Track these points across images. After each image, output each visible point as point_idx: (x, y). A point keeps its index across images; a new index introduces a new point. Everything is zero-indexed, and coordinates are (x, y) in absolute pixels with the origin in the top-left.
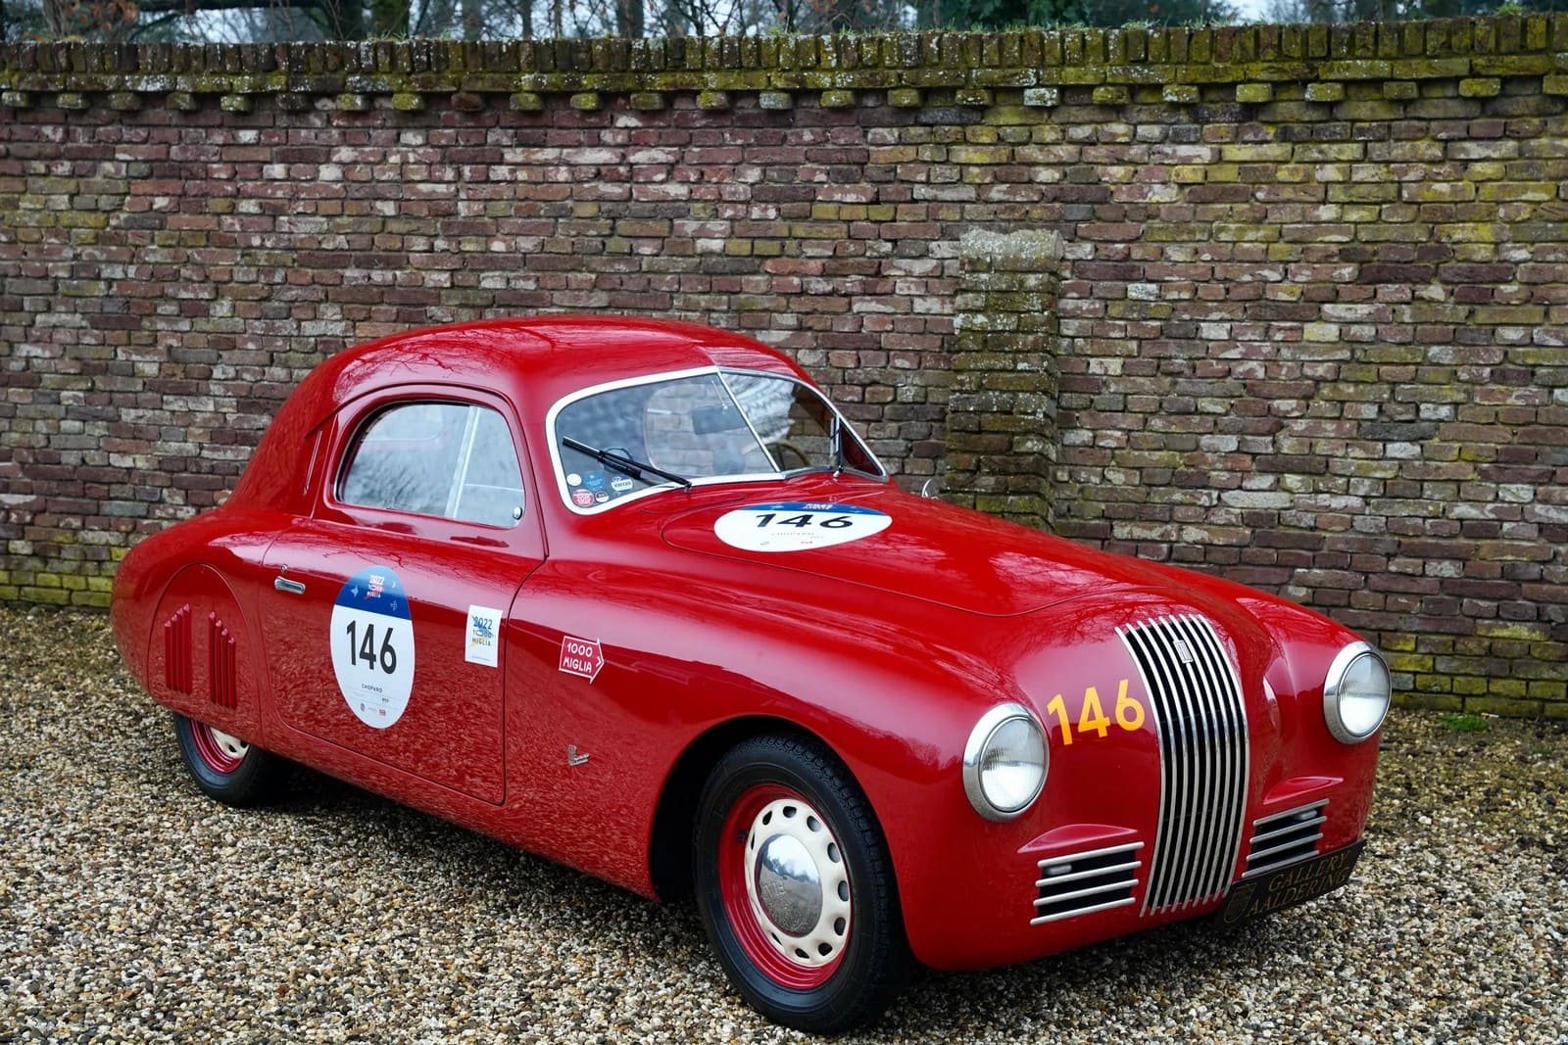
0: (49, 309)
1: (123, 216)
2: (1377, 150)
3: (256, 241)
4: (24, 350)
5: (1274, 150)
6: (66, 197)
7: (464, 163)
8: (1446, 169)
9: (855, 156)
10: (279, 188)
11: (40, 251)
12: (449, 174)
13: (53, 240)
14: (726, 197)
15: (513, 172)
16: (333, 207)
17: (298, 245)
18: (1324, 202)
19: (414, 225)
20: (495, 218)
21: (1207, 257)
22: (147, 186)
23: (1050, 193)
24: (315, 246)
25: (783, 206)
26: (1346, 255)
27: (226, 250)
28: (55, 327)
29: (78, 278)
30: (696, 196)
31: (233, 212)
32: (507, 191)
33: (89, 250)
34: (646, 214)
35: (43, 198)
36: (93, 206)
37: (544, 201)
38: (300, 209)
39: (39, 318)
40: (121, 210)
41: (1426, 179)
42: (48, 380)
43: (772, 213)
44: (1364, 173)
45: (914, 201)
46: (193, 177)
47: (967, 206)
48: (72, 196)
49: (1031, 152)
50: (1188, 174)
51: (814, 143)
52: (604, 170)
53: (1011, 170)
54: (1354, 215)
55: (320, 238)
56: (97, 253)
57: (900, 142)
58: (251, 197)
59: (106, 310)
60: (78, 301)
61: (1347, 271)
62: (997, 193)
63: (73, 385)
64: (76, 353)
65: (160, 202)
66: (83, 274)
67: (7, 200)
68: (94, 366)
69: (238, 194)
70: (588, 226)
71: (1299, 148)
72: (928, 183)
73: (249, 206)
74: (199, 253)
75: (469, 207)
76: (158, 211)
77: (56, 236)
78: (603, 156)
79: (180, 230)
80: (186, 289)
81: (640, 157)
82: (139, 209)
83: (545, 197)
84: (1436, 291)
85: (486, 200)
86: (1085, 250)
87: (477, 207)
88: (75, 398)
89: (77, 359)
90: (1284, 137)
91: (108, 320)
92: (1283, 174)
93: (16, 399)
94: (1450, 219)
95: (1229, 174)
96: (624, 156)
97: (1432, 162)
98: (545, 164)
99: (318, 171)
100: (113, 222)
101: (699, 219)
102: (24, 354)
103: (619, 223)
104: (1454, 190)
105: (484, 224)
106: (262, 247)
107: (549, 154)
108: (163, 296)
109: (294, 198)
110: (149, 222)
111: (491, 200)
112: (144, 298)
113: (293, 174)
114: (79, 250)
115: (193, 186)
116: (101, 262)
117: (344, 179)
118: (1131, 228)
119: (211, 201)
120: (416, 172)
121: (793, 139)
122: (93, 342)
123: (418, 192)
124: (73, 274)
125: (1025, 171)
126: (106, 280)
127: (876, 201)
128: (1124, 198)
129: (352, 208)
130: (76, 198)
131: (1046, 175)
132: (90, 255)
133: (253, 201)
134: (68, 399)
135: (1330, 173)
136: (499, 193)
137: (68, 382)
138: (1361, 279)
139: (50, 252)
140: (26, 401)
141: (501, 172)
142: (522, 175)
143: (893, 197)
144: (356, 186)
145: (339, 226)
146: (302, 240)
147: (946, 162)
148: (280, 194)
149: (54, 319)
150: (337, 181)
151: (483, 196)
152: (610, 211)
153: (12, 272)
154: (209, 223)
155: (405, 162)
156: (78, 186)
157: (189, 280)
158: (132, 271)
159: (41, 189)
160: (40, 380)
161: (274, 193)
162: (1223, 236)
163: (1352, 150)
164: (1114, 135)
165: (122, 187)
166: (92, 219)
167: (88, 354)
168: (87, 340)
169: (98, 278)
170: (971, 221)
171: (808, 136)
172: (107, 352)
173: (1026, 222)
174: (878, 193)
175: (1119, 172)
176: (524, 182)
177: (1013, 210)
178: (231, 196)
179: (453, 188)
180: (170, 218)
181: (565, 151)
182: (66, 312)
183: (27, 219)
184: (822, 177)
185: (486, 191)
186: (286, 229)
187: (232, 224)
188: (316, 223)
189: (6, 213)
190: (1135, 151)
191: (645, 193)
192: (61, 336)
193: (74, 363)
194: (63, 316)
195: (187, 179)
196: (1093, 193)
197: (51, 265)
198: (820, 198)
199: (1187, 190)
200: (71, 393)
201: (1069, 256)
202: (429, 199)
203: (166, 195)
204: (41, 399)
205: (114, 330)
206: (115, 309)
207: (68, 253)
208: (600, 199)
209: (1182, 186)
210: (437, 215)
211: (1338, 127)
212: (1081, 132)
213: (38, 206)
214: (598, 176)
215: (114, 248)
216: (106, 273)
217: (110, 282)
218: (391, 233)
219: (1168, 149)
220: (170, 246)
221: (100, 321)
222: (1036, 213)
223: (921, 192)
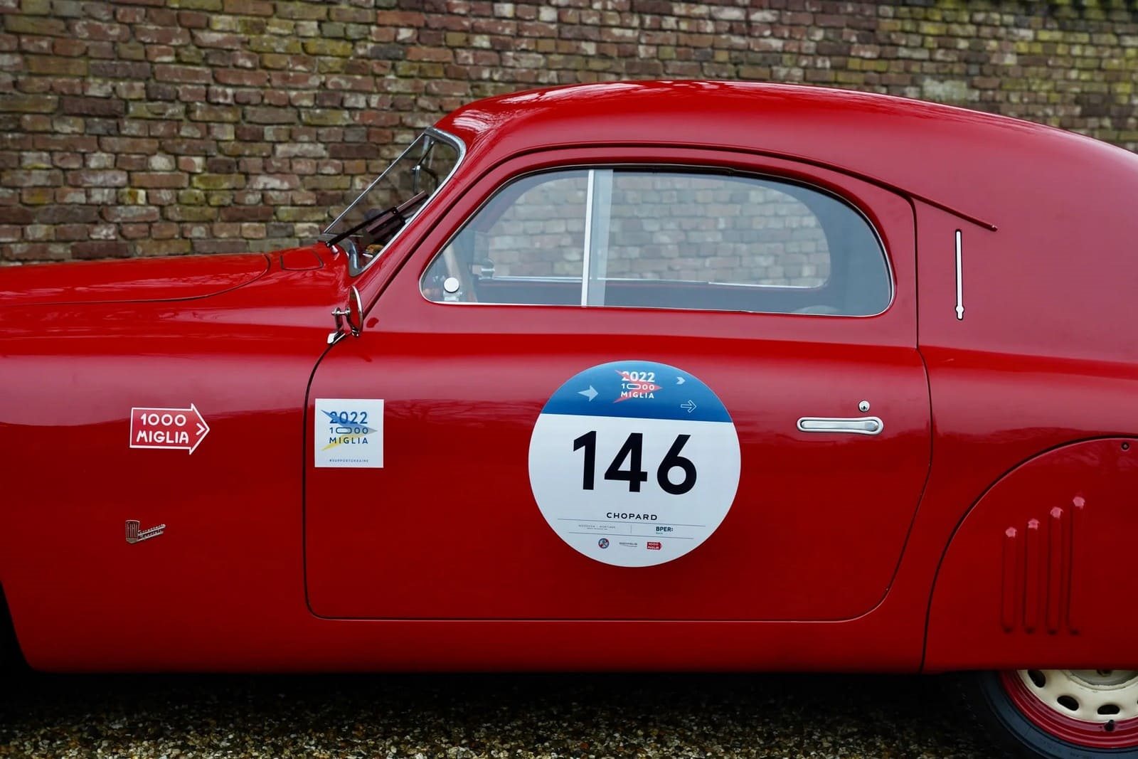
0: (292, 139)
1: (370, 45)
2: (1096, 38)
3: (486, 74)
4: (262, 181)
5: (1057, 35)
6: (315, 24)
7: (646, 13)
8: (1117, 51)
9: (872, 26)
10: (508, 25)
11: (286, 78)
12: (636, 22)
13: (300, 68)
14: (804, 51)
15: (677, 23)
16: (548, 45)
17: (519, 78)
18: (1073, 68)
19: (607, 64)
20: (663, 60)
21: (1026, 100)
22: (390, 17)
23: (964, 55)
24: (532, 80)
25: (835, 59)
26: (1077, 101)
27: (459, 83)
28: (296, 156)
29: (323, 107)
30: (787, 49)
31: (467, 46)
32: (673, 39)
33: (335, 79)
34: (758, 61)
35: (292, 23)
36: (342, 34)
37: (695, 48)
38: (524, 46)
39: (280, 148)
40: (366, 39)
41: (1112, 57)
42: (285, 212)
43: (828, 64)
44: (1090, 51)
45: (898, 59)
46: (437, 11)
47: (925, 64)
48: (320, 22)
49: (956, 29)
50: (1023, 48)
51: (852, 15)
52: (735, 25)
53: (946, 41)
54: (1085, 76)
55: (536, 72)
56: (343, 82)
57: (895, 17)
58: (482, 32)
59: (347, 139)
60: (321, 131)
61: (1078, 110)
62: (939, 55)
63: (311, 217)
64: (314, 185)
65: (405, 34)
66: (328, 103)
67: (255, 23)
68: (332, 197)
69: (475, 30)
70: (723, 70)
71: (1067, 34)
72: (906, 46)
73: (482, 41)
74: (437, 84)
75: (647, 51)
76: (403, 43)
77: (304, 63)
78: (734, 14)
79: (420, 61)
80: (423, 119)
81: (757, 16)
82: (386, 39)
83: (695, 44)
84: (1107, 122)
85: (658, 45)
86: (976, 95)
87: (652, 50)
88: (311, 230)
89: (314, 190)
90: (1062, 28)
91: (348, 148)
92: (1061, 50)
93: (251, 234)
94: (1118, 80)
95: (1038, 49)
96: (747, 15)
97: (1112, 47)
98: (701, 17)
99: (538, 12)
100: (361, 51)
101: (785, 67)
102: (261, 186)
103: (741, 67)
104: (1120, 64)
105: (656, 65)
106: (491, 80)
107: (702, 10)
108: (404, 126)
109: (519, 35)
110: (393, 53)
111: (662, 45)
112: (383, 127)
113: (519, 14)
114: (323, 78)
115: (435, 20)
116: (344, 91)
117: (559, 21)
118: (995, 82)
119: (449, 35)
120: (612, 18)
121: (842, 10)
122: (332, 171)
123: (611, 35)
124: (318, 102)
125: (953, 40)
126: (348, 109)
127: (880, 58)
128: (994, 61)
129: (565, 47)
130: (324, 26)
131: (963, 44)
132: (337, 84)
133: (486, 37)
134: (304, 230)
135: (1077, 50)
136: (667, 39)
137: (304, 214)
138: (1083, 115)
139: (296, 79)
140: (261, 235)
141: (670, 22)
142: (684, 26)
143: (889, 56)
144: (568, 27)
145: (554, 62)
146: (523, 74)
147: (917, 33)
148: (507, 31)
149: (296, 149)
150: (552, 23)
151: (658, 41)
152: (736, 58)
153: (256, 100)
154: (447, 55)
155: (605, 9)
156: (328, 13)
157: (424, 110)
158: (374, 101)
159: (292, 13)
160: (275, 214)
161: (503, 30)
162: (1034, 88)
163: (1084, 38)
164: (994, 20)
165: (370, 16)
166: (340, 47)
167: (326, 184)
168: (329, 170)
169: (341, 106)
170: (926, 74)
171: (850, 9)
172: (344, 182)
173: (951, 76)
174: (881, 53)
175: (993, 44)
176: (684, 32)
177: (945, 67)
178: (465, 31)
179: (637, 34)
180: (413, 49)
181: (713, 8)
182: (311, 142)
183: (274, 45)
184: (854, 39)
185: (659, 37)
186: (511, 63)
187: (467, 58)
188: (535, 59)
189: (253, 36)
190: (1002, 31)
191: (758, 45)
192: (301, 167)
193: (311, 194)
194: (306, 146)
195: (429, 12)
196: (982, 59)
197: (293, 93)
198: (853, 54)
199: (1021, 57)
200: (306, 225)
201: (970, 98)
202: (618, 42)
203: (410, 26)
204: (276, 233)
205: (353, 159)
206: (356, 139)
207: (315, 81)
208: (731, 49)
209: (1019, 54)
210: (623, 56)
211: (1082, 23)
212: (980, 17)
213: (286, 32)
214: (731, 31)
215: (359, 77)
216: (351, 101)
217: (351, 109)
218: (590, 70)
219: (1015, 31)
220: (412, 77)
221: (339, 151)
222: (957, 69)
223: (903, 52)
